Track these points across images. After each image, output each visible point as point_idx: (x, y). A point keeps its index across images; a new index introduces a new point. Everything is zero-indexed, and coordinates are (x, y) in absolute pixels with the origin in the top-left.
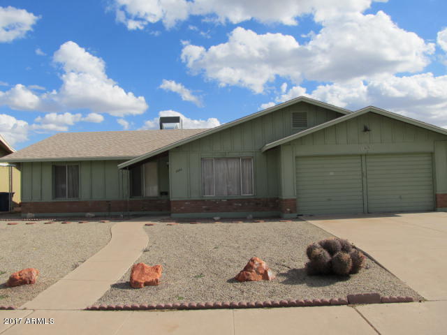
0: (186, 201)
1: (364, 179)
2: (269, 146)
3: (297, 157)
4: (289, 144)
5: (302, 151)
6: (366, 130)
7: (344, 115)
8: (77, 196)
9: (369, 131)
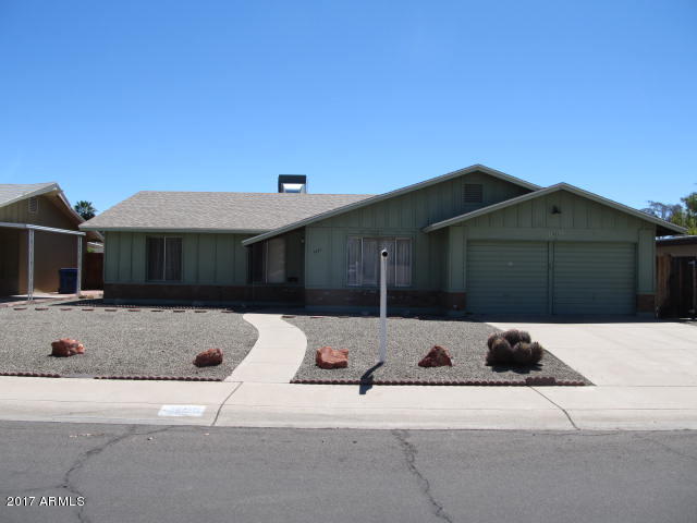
0: (326, 290)
1: (550, 272)
2: (436, 226)
3: (468, 242)
4: (460, 224)
5: (475, 234)
6: (556, 211)
7: (531, 191)
8: (180, 279)
9: (559, 212)
